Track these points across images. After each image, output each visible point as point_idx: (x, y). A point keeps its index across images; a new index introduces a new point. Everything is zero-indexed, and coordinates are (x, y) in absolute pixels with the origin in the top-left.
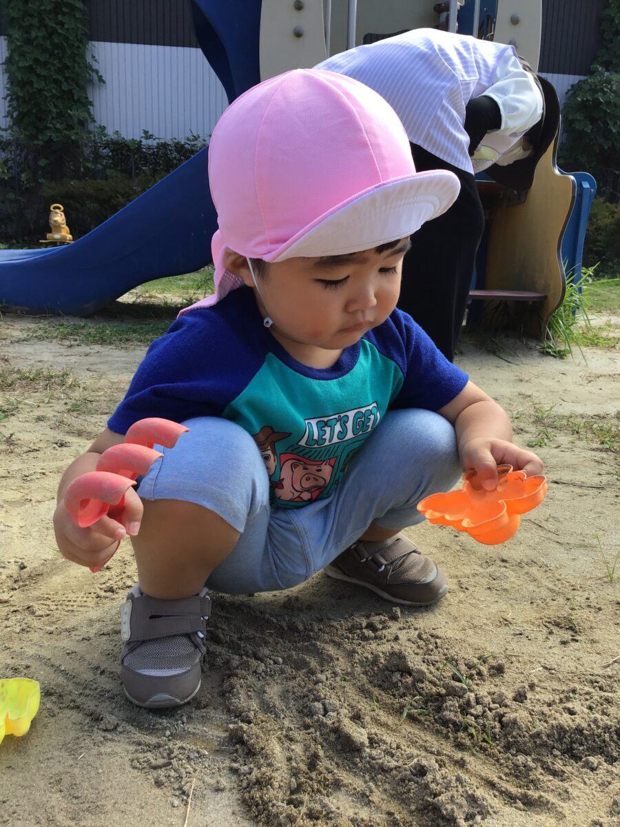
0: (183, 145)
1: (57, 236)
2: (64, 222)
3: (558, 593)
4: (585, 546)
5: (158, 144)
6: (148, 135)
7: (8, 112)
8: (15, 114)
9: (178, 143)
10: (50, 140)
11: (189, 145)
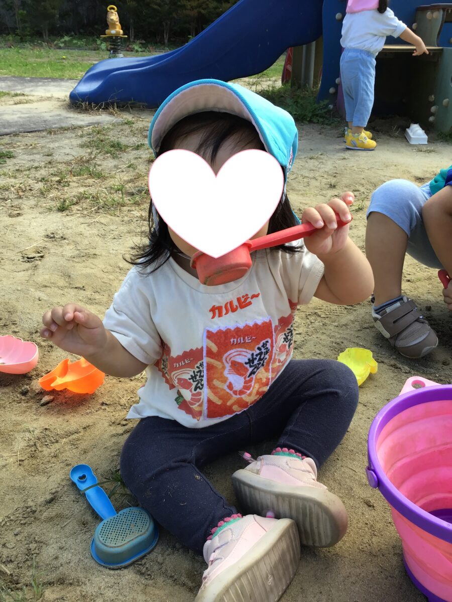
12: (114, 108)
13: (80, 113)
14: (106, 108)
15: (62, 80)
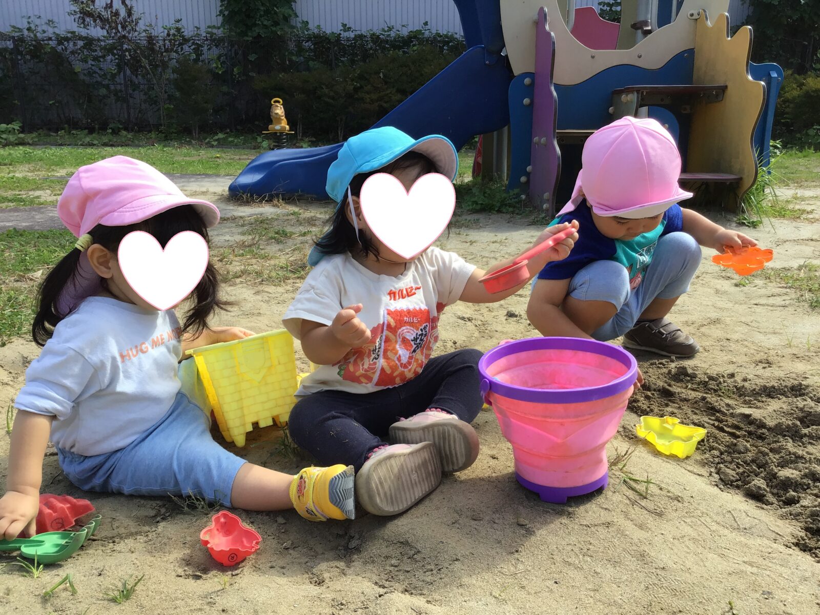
0: (378, 36)
1: (278, 127)
2: (283, 114)
3: (760, 351)
4: (775, 333)
5: (355, 35)
6: (346, 28)
7: (221, 11)
8: (226, 13)
9: (374, 34)
10: (259, 36)
11: (384, 35)
12: (278, 201)
13: (240, 205)
14: (270, 201)
15: (218, 176)
